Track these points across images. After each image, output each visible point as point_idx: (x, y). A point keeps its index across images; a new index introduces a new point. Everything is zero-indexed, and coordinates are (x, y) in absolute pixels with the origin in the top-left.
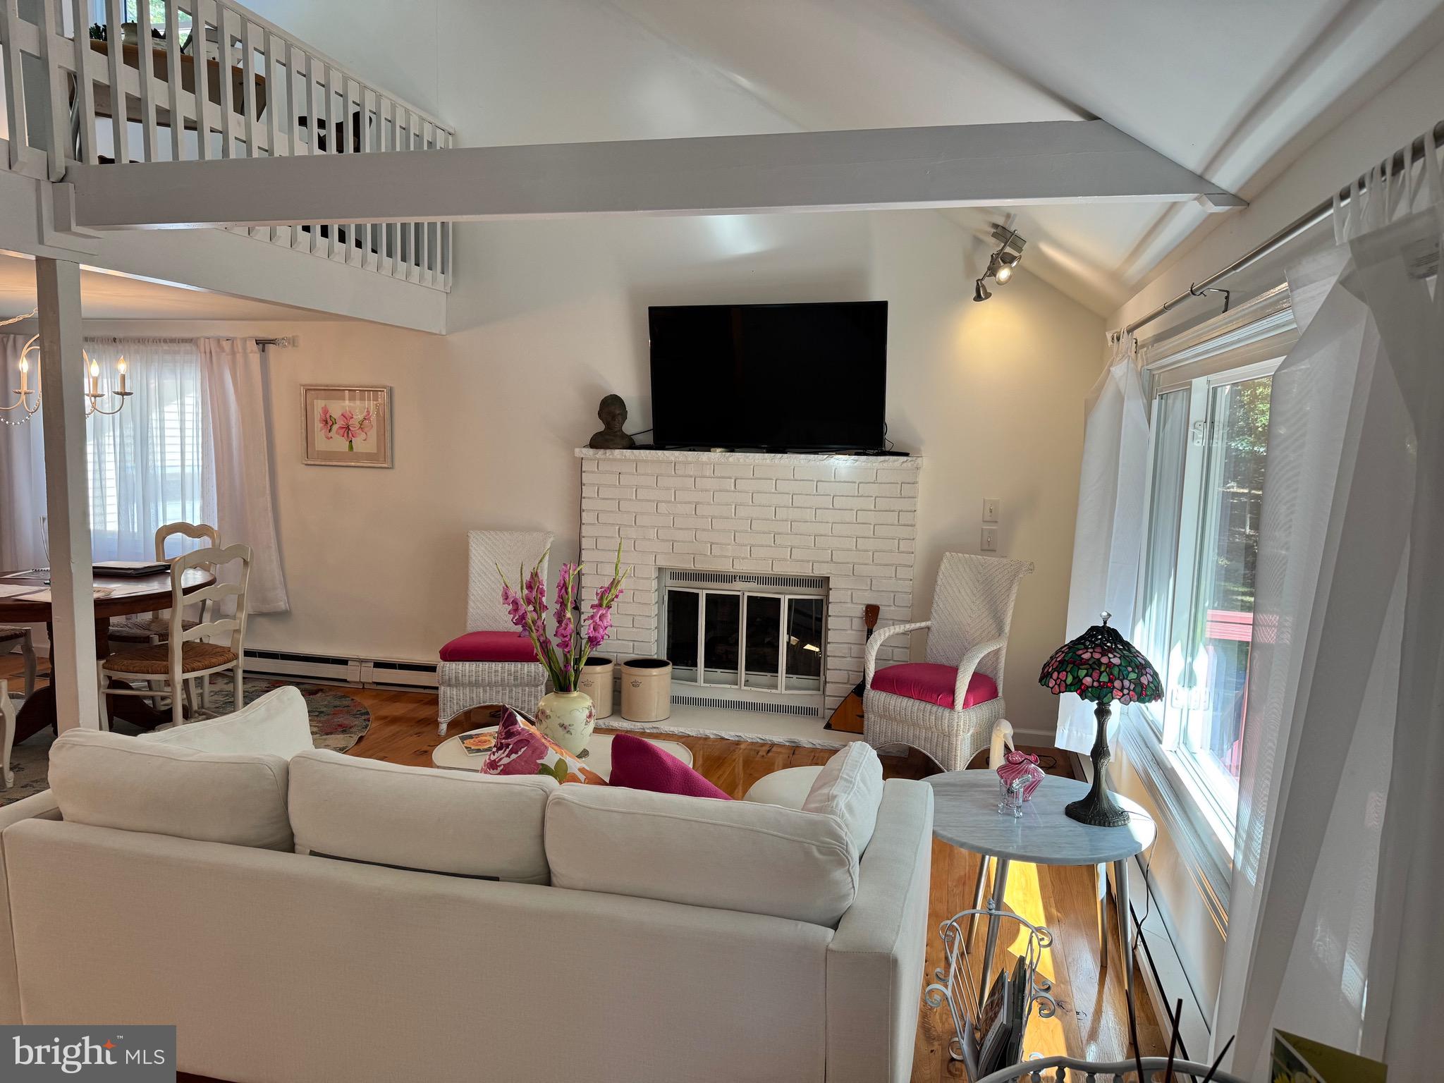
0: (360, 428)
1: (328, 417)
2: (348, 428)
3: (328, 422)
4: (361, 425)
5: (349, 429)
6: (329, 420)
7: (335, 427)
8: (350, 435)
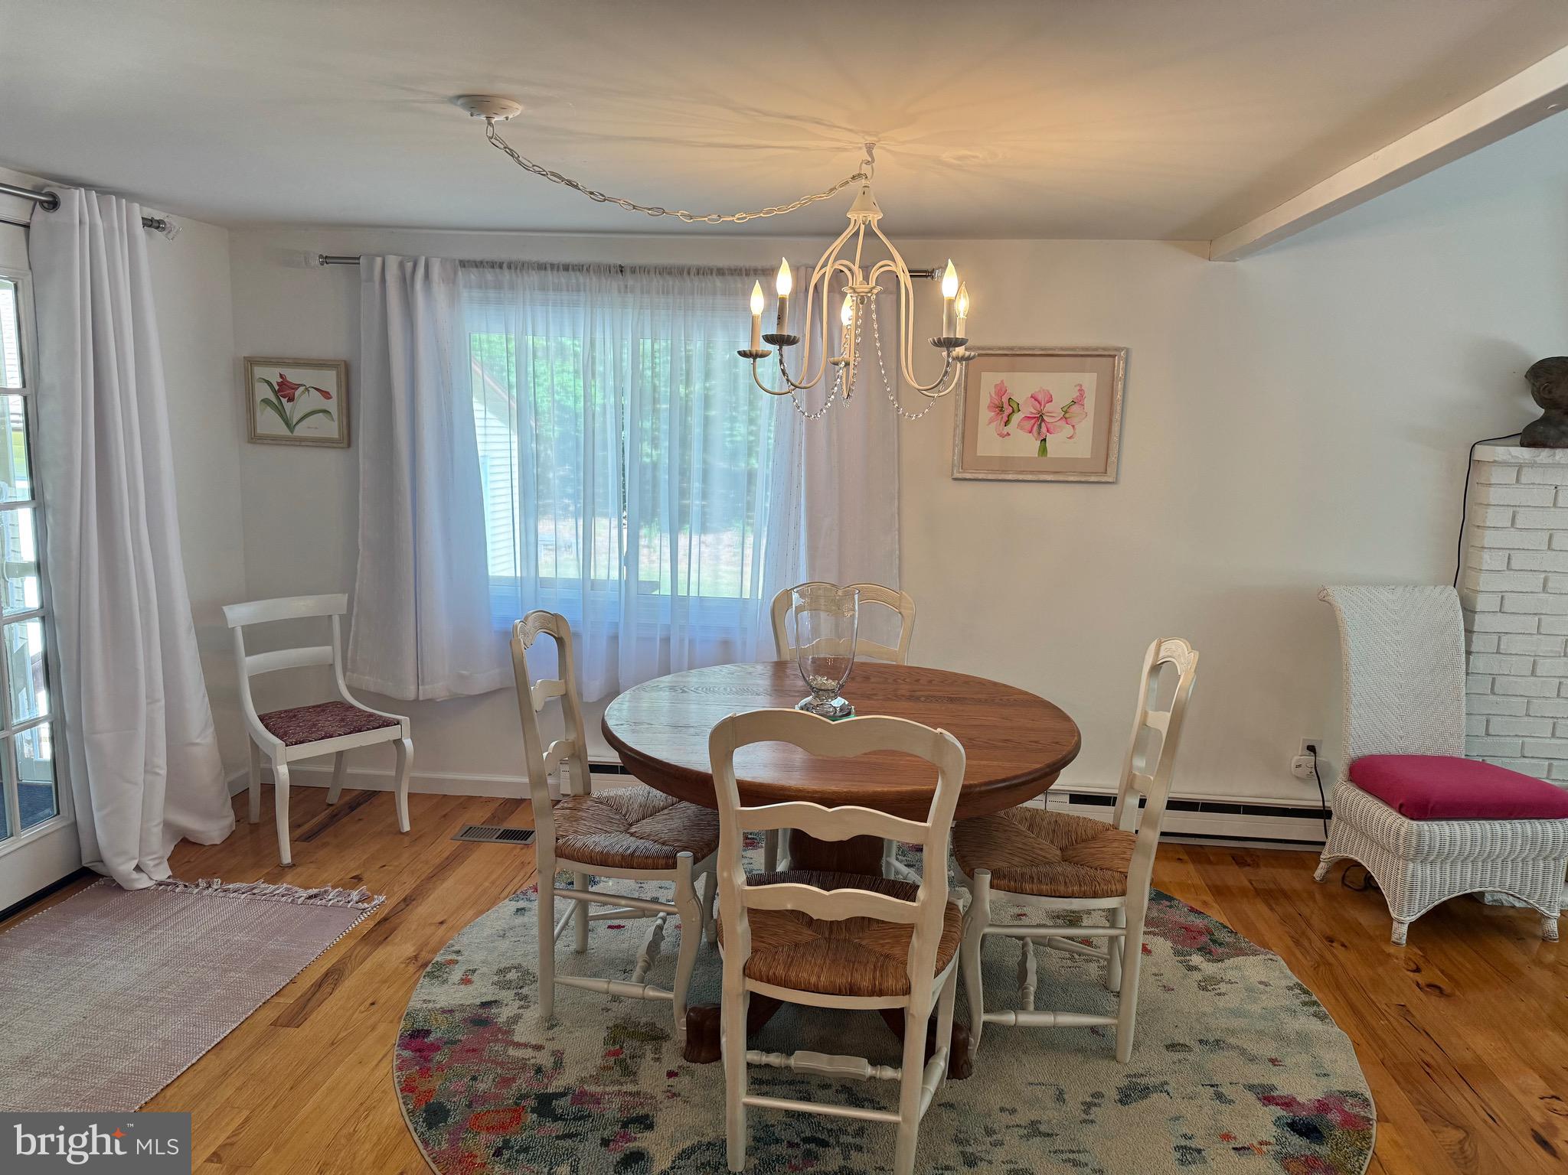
0: (1064, 418)
1: (1005, 399)
2: (1040, 418)
3: (1004, 409)
4: (1066, 412)
5: (1043, 420)
6: (1006, 406)
7: (1017, 418)
8: (1044, 429)
